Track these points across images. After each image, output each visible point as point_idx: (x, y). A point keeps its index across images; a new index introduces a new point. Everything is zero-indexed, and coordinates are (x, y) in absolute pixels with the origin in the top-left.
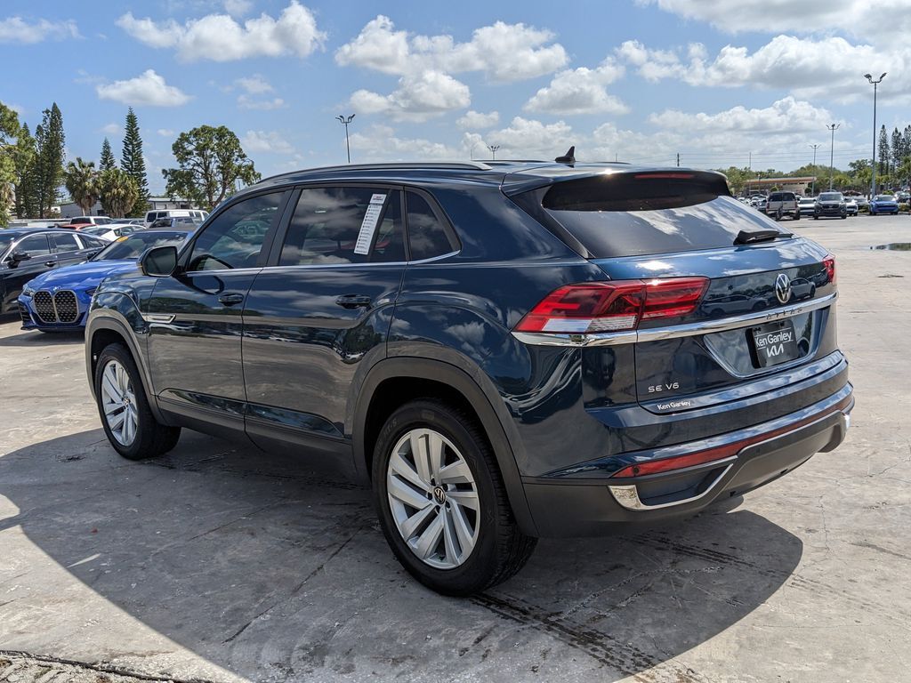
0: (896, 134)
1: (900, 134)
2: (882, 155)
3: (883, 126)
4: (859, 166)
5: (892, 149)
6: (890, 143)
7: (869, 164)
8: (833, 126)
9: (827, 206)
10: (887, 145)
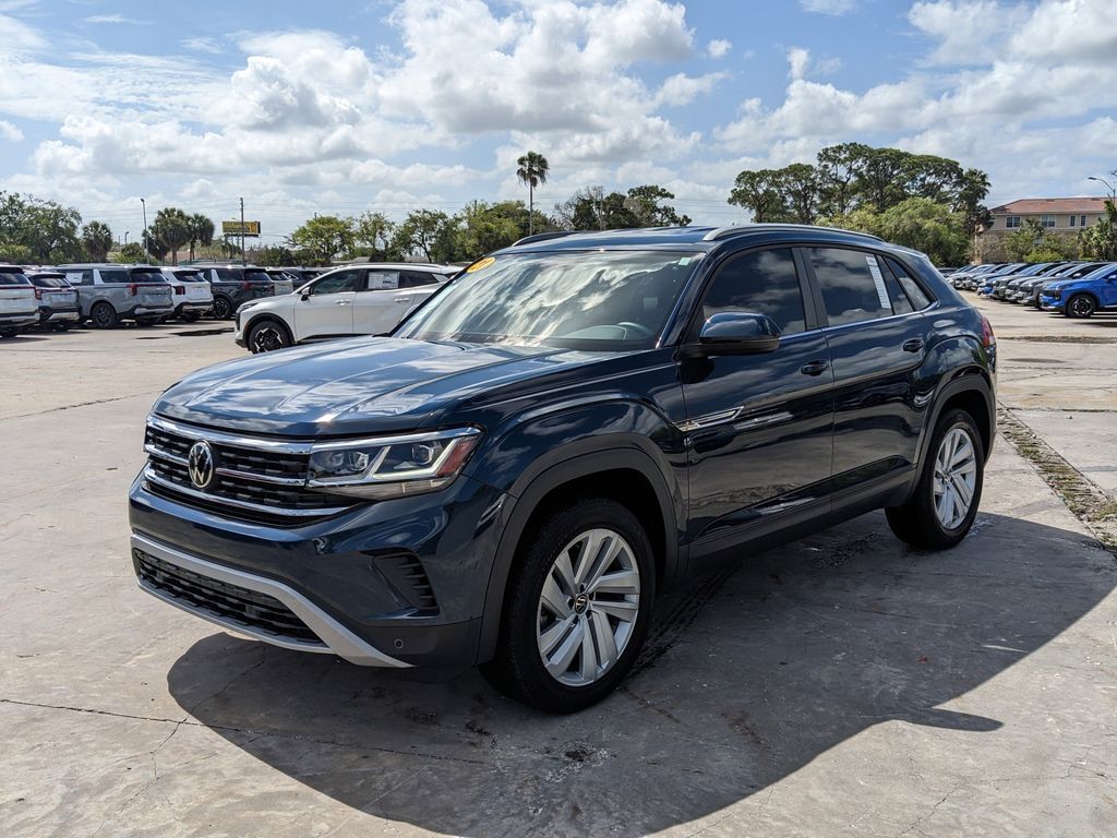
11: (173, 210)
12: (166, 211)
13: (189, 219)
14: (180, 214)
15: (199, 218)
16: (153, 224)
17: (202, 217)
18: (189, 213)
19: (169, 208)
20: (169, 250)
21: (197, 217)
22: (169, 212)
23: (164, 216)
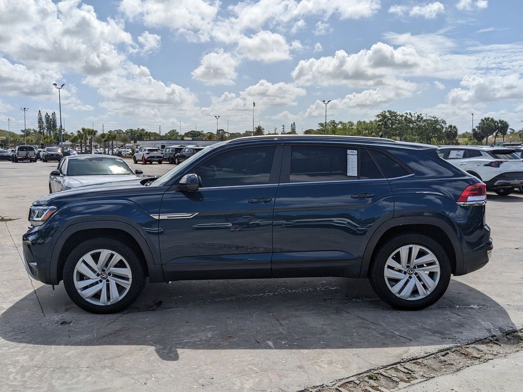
0: (47, 117)
1: (49, 116)
2: (40, 127)
3: (40, 111)
4: (27, 133)
5: (45, 124)
6: (44, 120)
7: (32, 131)
8: (25, 109)
9: (52, 155)
10: (43, 122)
11: (489, 118)
12: (485, 119)
13: (496, 122)
14: (492, 120)
15: (501, 122)
16: (478, 125)
17: (503, 121)
18: (496, 119)
19: (487, 117)
20: (485, 137)
21: (500, 121)
22: (487, 119)
23: (484, 121)
